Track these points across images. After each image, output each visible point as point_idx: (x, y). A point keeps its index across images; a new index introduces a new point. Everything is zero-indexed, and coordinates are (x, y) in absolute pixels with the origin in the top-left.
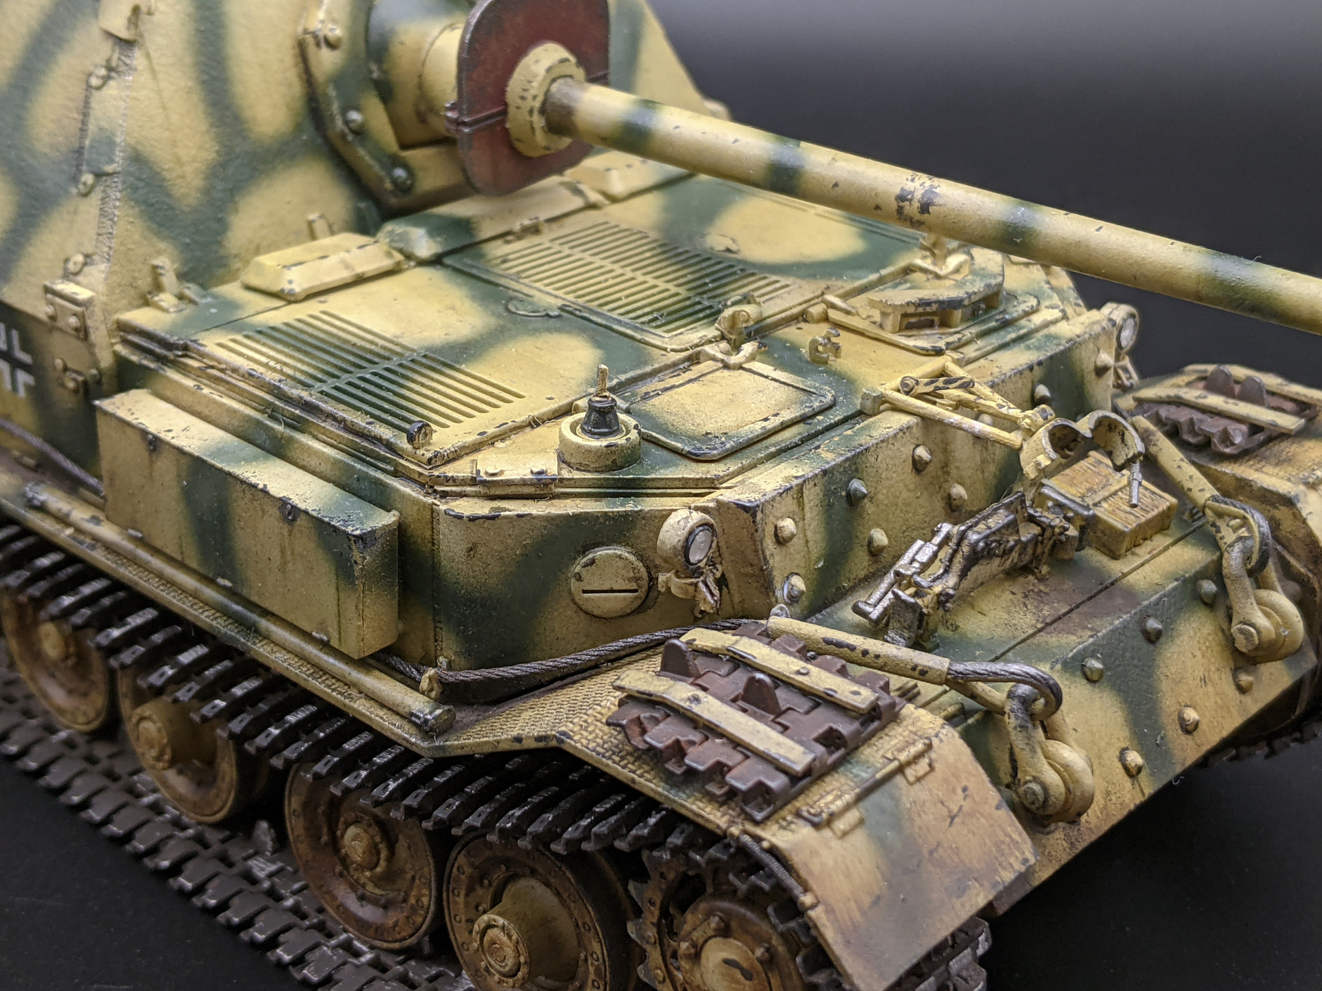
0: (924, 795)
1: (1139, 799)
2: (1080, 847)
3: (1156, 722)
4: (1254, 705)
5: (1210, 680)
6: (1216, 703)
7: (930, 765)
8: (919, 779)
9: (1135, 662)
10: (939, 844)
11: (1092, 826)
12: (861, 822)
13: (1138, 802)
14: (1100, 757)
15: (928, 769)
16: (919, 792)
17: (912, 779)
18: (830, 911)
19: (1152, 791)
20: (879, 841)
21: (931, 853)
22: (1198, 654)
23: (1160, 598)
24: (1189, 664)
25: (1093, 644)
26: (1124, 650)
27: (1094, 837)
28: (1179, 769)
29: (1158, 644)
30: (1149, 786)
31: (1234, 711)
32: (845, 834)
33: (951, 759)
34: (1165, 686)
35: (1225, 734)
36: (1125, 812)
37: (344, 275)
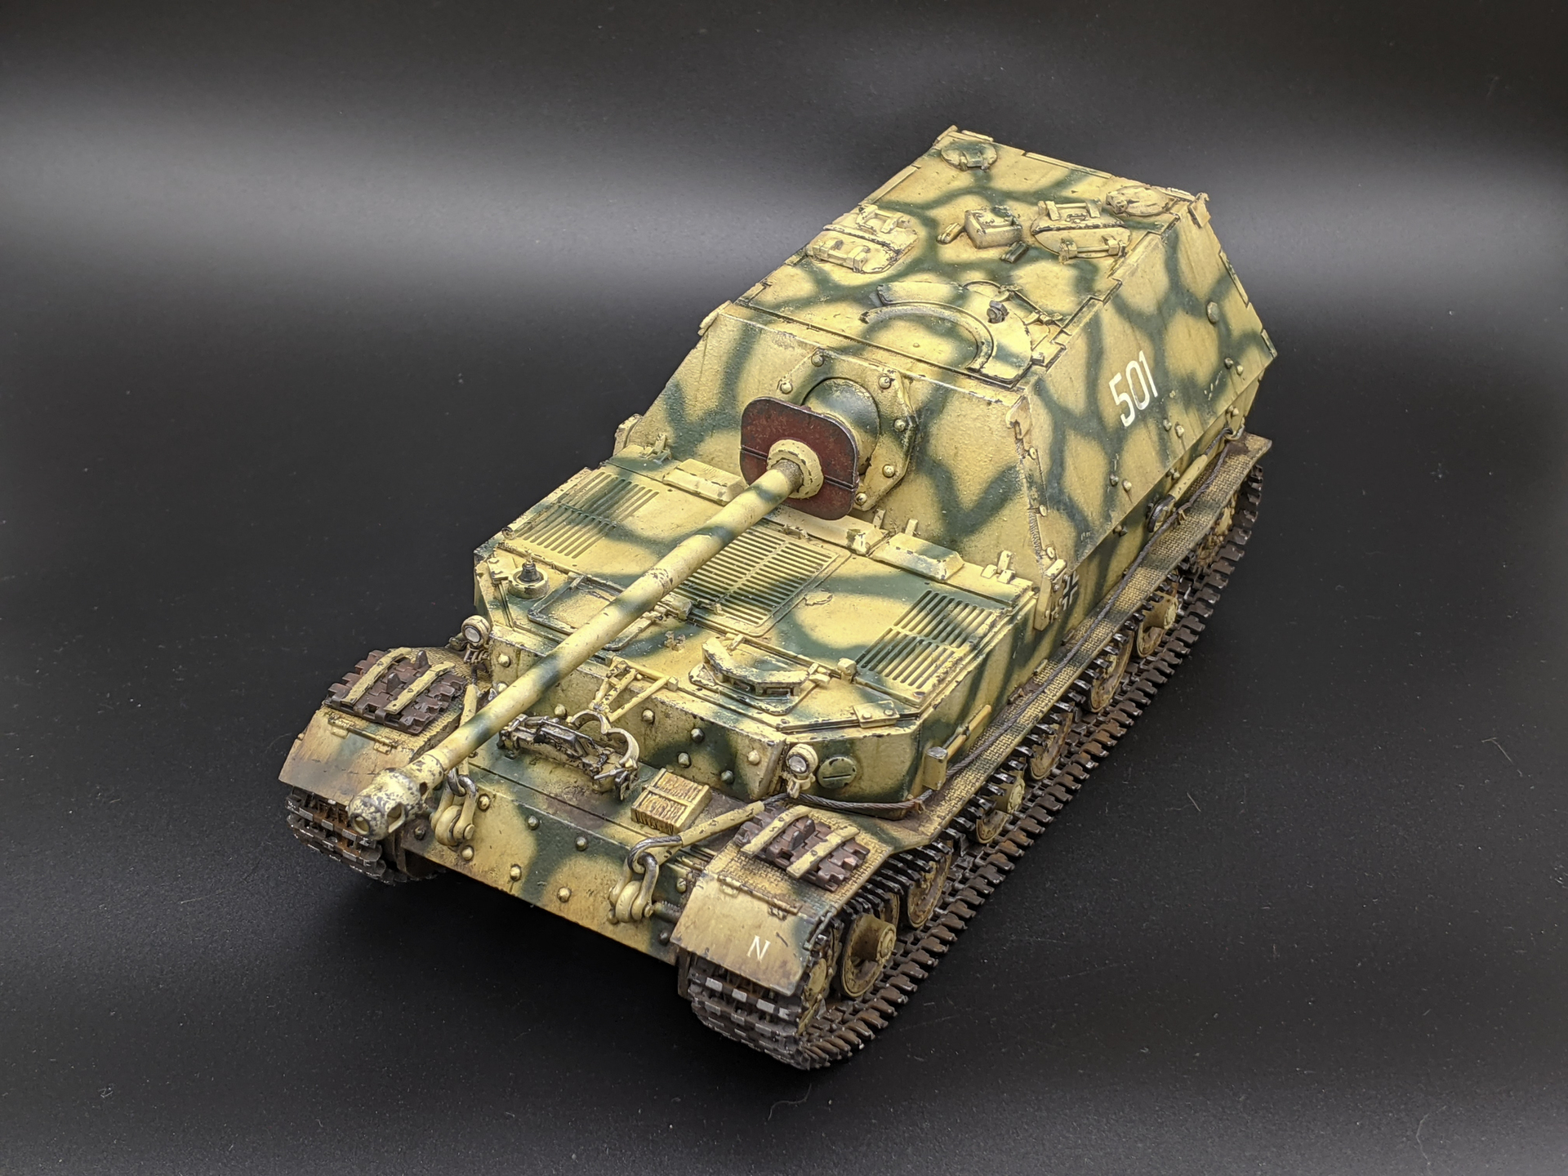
0: (373, 757)
1: (506, 889)
2: (459, 870)
3: (546, 876)
4: (609, 932)
5: (595, 896)
6: (589, 907)
7: (387, 751)
8: (377, 750)
9: (559, 845)
10: (357, 773)
11: (473, 870)
12: (343, 737)
13: (505, 890)
14: (503, 854)
15: (384, 751)
16: (373, 755)
17: (375, 747)
18: (301, 746)
19: (516, 895)
20: (341, 750)
21: (351, 772)
22: (599, 881)
23: (600, 839)
24: (590, 878)
25: (544, 815)
26: (557, 834)
27: (469, 875)
28: (539, 904)
29: (579, 853)
30: (516, 890)
31: (595, 921)
32: (333, 734)
33: (397, 759)
34: (565, 869)
35: (580, 923)
36: (494, 885)
37: (692, 488)
